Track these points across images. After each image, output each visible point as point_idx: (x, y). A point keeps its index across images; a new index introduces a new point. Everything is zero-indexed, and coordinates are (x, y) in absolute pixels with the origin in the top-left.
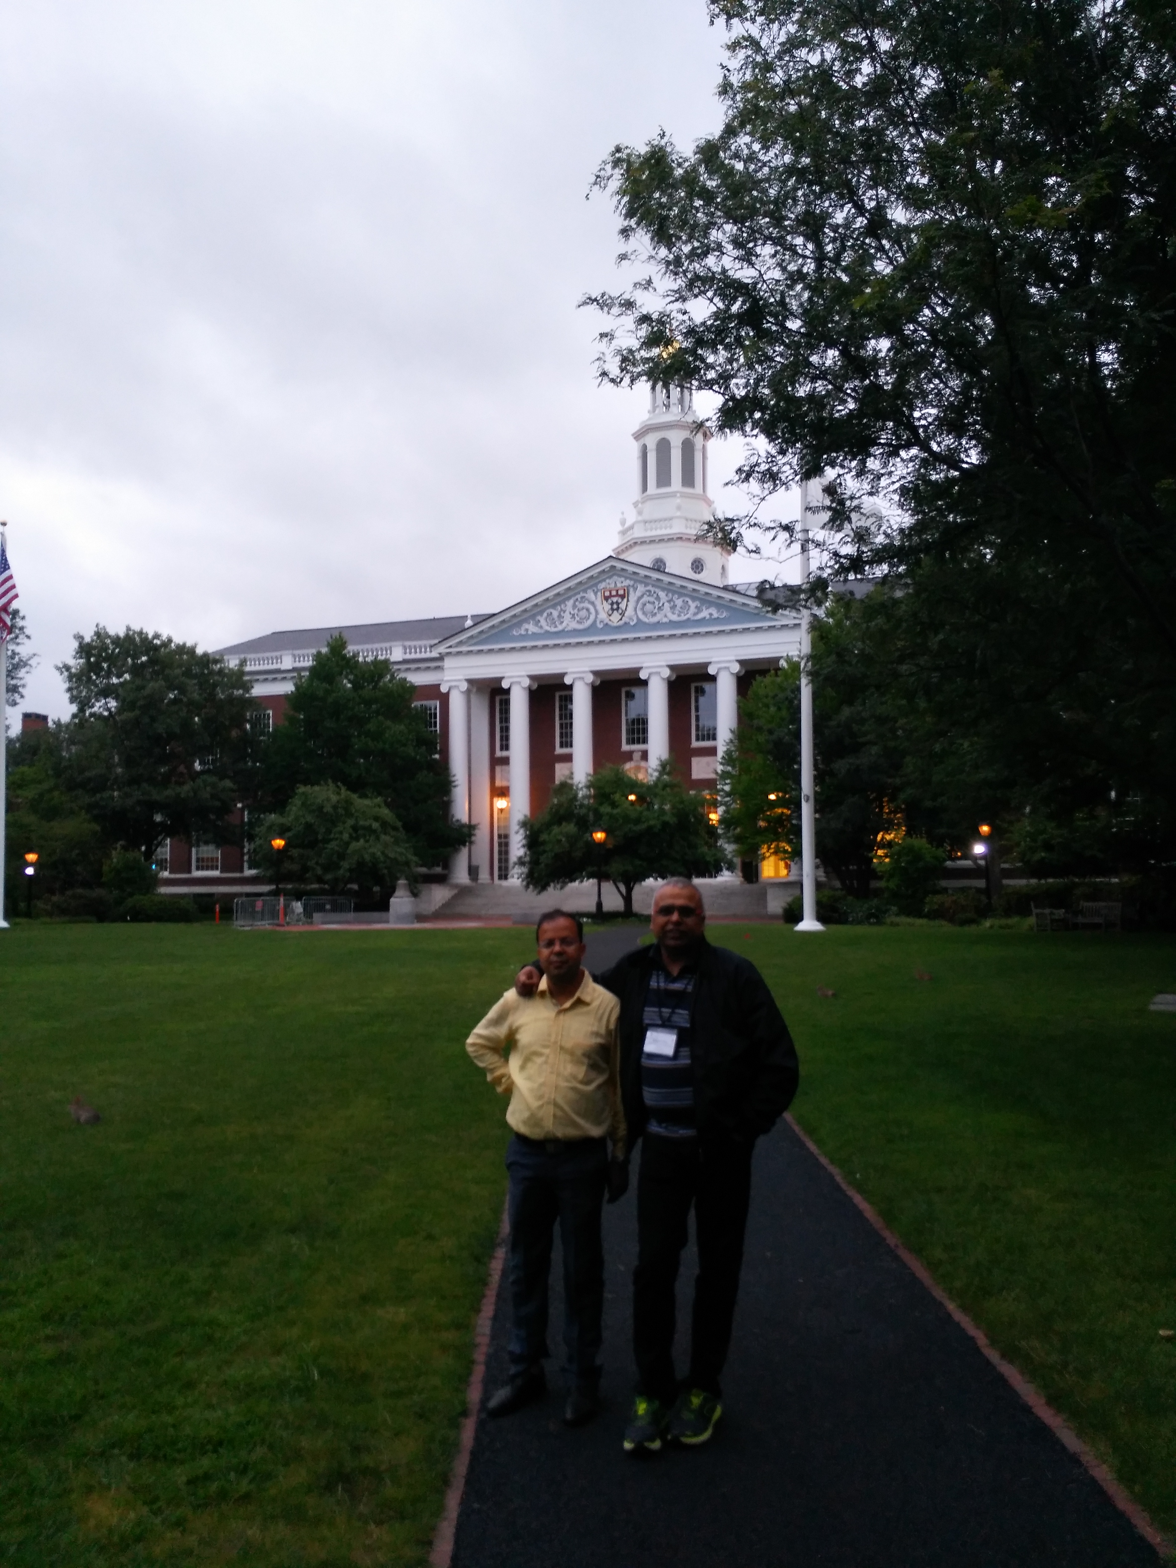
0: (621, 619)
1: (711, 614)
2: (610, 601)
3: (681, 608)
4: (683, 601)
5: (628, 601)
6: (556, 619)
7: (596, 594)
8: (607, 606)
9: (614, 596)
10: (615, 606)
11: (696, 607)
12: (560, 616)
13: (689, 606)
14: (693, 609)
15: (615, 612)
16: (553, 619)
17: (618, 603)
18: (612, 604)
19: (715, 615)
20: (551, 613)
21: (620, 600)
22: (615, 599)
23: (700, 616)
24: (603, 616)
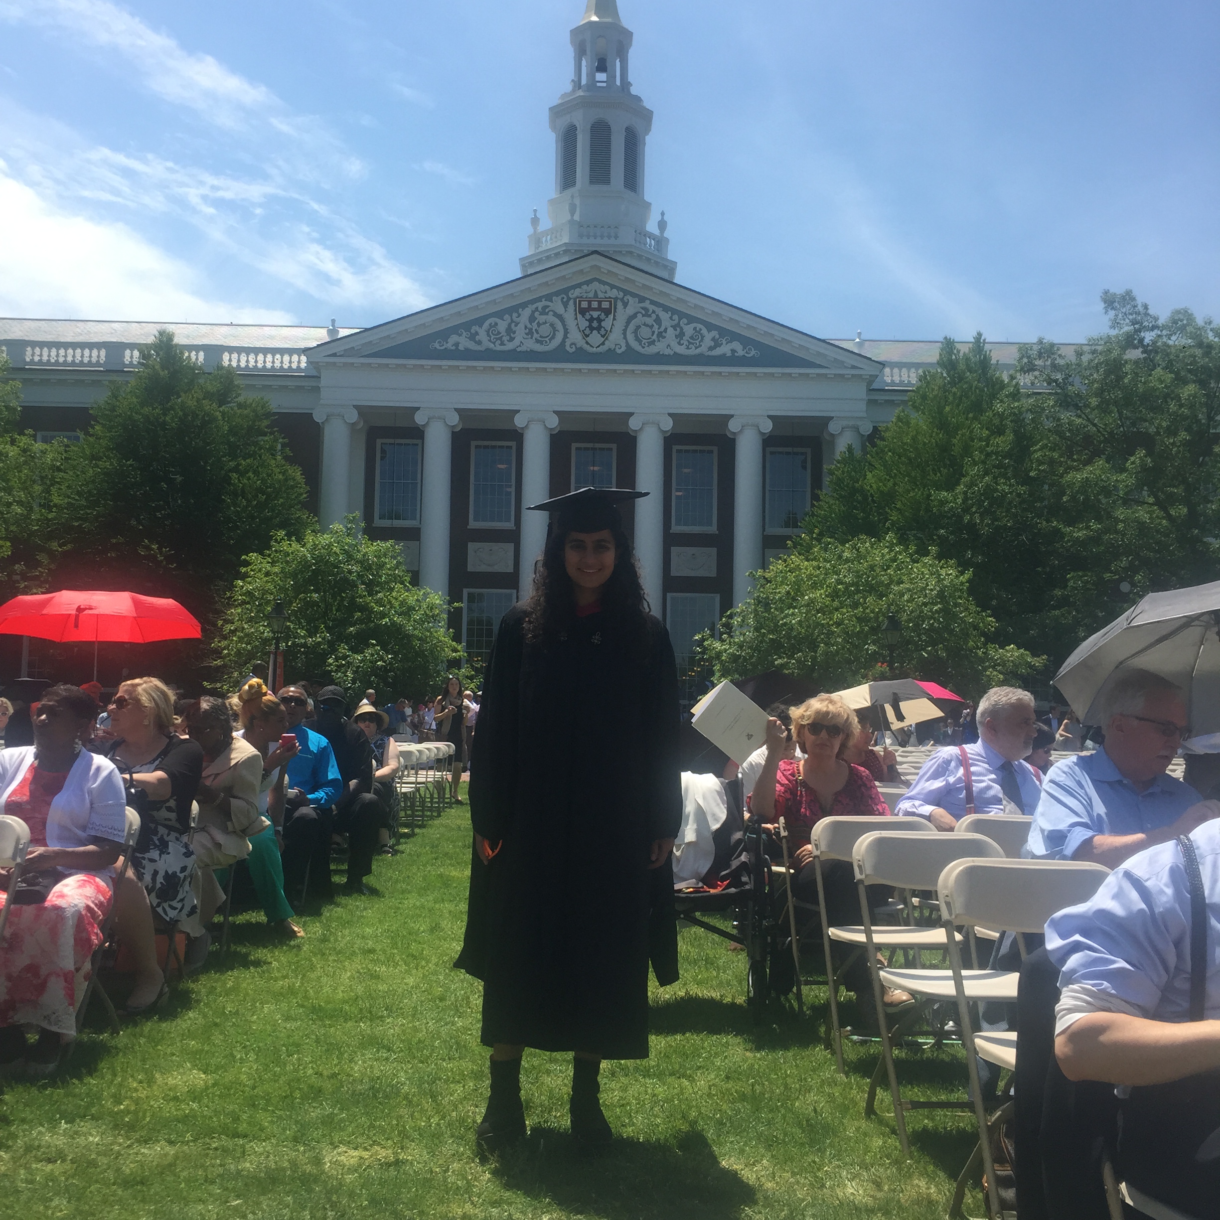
0: (603, 344)
1: (733, 351)
2: (588, 316)
3: (692, 338)
4: (695, 329)
5: (614, 319)
6: (503, 333)
7: (565, 305)
8: (584, 324)
9: (595, 309)
10: (595, 324)
11: (713, 339)
12: (509, 331)
13: (703, 337)
14: (708, 342)
15: (595, 332)
16: (499, 333)
17: (599, 320)
18: (591, 320)
19: (740, 352)
20: (496, 324)
21: (603, 316)
22: (595, 314)
23: (718, 352)
24: (575, 336)
